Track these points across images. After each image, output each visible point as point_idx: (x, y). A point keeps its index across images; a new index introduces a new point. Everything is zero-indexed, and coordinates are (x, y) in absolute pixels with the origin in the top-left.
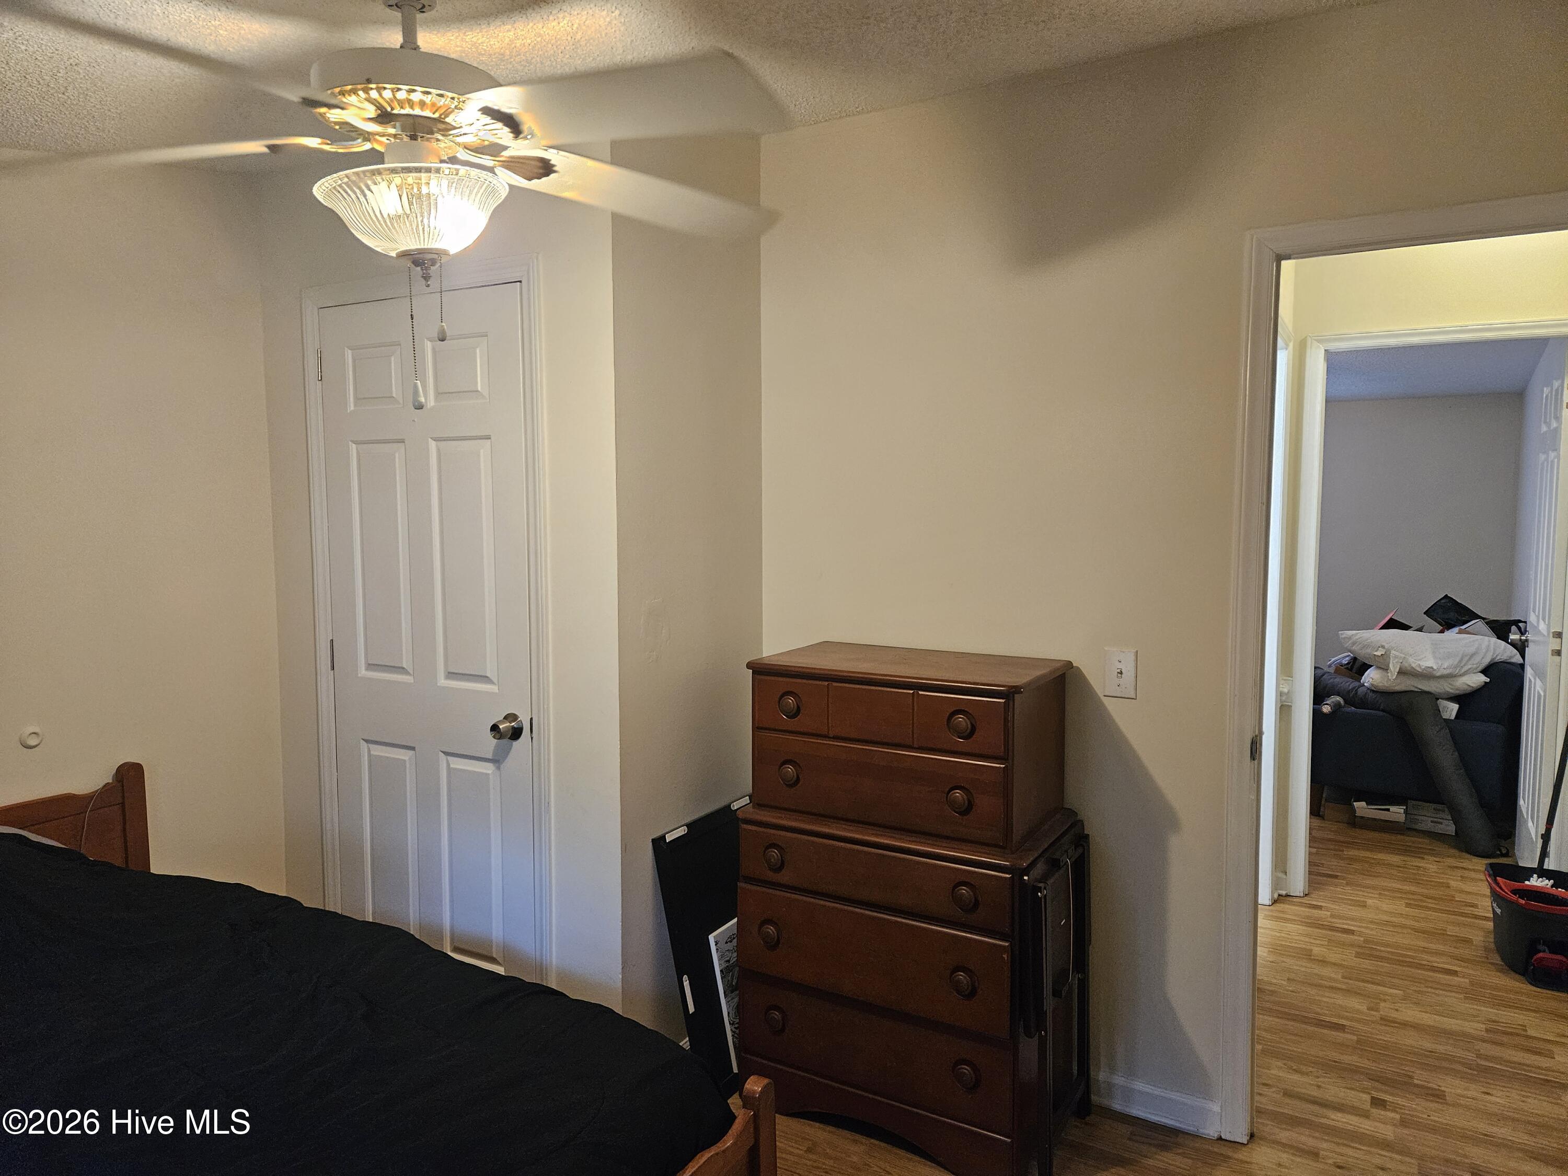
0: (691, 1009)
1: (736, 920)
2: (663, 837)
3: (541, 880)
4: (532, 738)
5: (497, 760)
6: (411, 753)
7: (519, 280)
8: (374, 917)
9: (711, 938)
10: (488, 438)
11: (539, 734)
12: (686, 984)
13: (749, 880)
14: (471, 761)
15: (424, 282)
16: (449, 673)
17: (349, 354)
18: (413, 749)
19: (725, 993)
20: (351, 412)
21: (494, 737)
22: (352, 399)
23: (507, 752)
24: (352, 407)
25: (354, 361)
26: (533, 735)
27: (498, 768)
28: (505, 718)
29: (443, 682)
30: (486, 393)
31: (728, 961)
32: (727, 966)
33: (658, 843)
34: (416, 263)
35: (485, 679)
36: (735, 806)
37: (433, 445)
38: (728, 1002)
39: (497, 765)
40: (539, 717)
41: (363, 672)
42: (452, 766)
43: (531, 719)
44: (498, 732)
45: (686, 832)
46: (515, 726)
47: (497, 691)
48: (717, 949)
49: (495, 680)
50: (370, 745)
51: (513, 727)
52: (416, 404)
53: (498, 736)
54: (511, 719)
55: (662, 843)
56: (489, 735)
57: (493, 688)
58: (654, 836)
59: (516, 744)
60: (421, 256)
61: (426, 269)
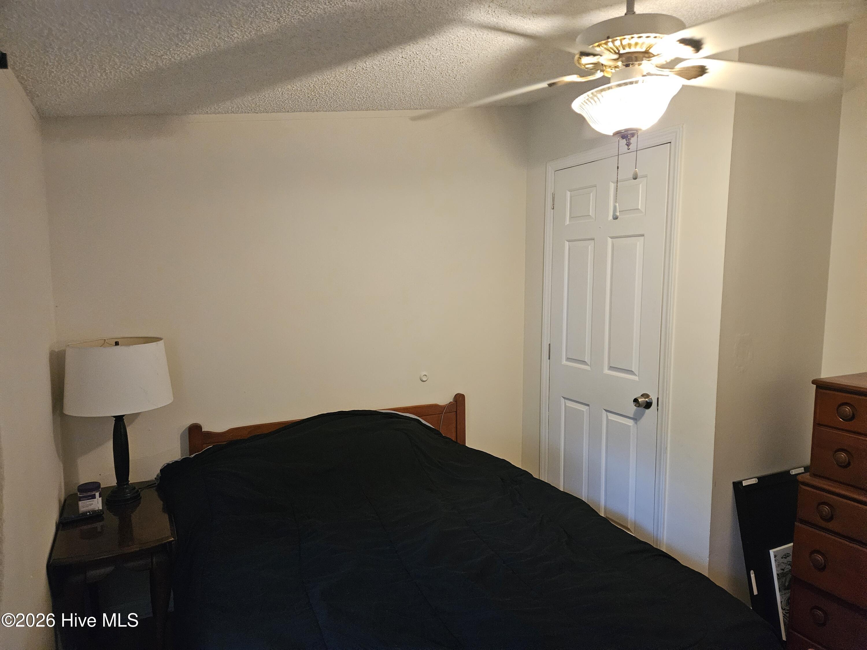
0: (755, 592)
1: (792, 544)
2: (740, 483)
3: (659, 491)
4: (658, 409)
5: (636, 419)
6: (587, 407)
7: (670, 142)
8: (564, 489)
9: (772, 552)
10: (643, 235)
11: (662, 407)
12: (753, 576)
13: (802, 521)
14: (620, 417)
15: (626, 147)
16: (610, 367)
17: (568, 194)
18: (588, 405)
19: (779, 588)
20: (567, 225)
21: (635, 406)
22: (568, 218)
23: (643, 414)
24: (567, 222)
25: (571, 197)
26: (659, 408)
27: (636, 423)
28: (642, 396)
29: (606, 371)
30: (643, 211)
31: (783, 570)
32: (782, 573)
33: (737, 485)
34: (623, 137)
35: (631, 372)
36: (793, 472)
37: (610, 240)
38: (782, 595)
39: (635, 421)
40: (663, 398)
41: (564, 362)
42: (609, 418)
43: (658, 398)
44: (638, 403)
45: (757, 482)
46: (648, 401)
47: (638, 380)
48: (775, 560)
49: (637, 373)
50: (566, 400)
51: (647, 401)
52: (615, 217)
53: (637, 405)
54: (645, 396)
55: (740, 486)
56: (632, 404)
57: (636, 378)
58: (734, 481)
59: (647, 411)
60: (626, 133)
61: (629, 139)
